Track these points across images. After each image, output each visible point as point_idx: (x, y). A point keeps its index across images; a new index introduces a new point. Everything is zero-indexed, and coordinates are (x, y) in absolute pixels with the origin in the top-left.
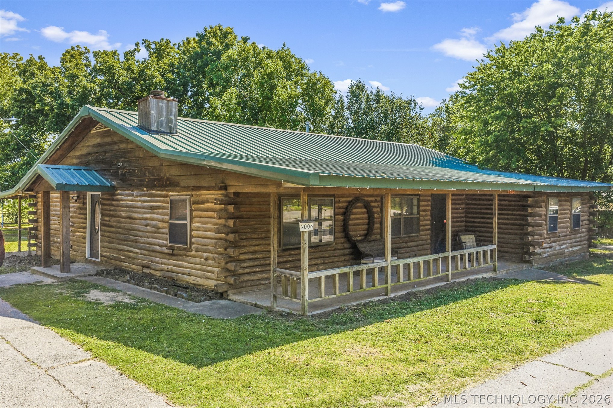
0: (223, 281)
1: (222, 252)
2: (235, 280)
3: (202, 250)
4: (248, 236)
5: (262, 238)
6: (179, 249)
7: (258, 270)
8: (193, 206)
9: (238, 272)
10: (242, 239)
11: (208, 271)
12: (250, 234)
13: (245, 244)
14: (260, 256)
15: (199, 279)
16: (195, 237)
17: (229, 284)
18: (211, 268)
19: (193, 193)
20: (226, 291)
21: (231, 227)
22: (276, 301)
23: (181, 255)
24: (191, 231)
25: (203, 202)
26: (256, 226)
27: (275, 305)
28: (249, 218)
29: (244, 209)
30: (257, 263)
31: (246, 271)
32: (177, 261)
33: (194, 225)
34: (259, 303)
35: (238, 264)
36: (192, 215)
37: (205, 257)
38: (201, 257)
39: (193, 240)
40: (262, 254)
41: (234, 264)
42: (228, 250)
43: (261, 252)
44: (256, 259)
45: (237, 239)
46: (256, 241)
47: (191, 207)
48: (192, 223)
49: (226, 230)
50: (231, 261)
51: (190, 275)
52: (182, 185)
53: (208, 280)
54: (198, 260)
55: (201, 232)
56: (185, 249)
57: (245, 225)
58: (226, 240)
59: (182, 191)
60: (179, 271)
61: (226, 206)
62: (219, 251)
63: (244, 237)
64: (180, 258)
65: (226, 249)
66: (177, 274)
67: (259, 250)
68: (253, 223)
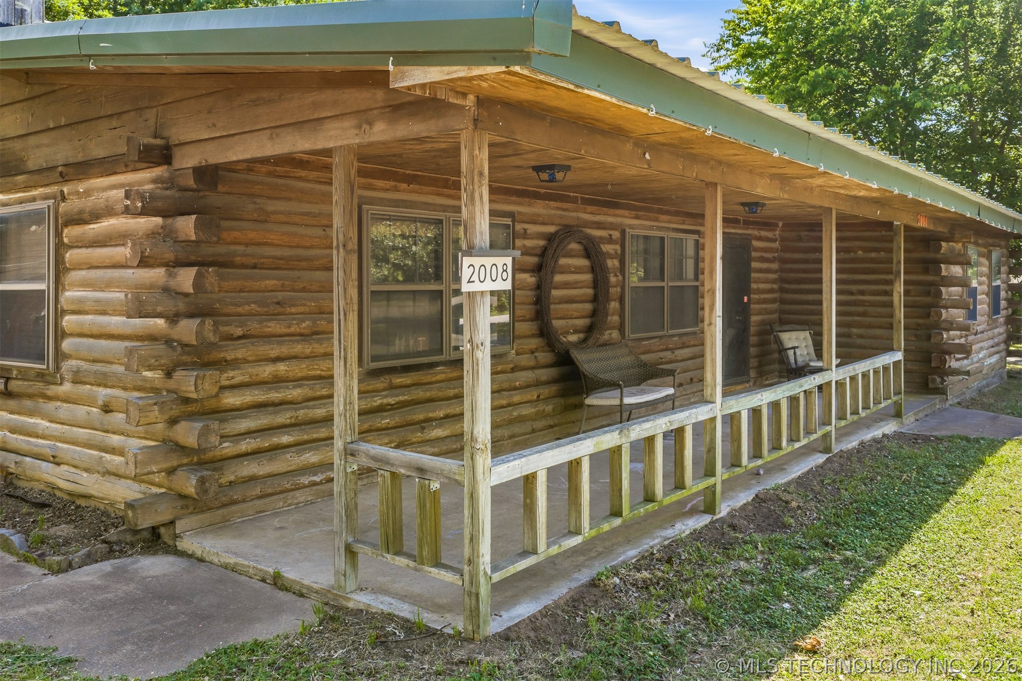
0: (160, 486)
1: (157, 384)
2: (202, 481)
3: (92, 380)
4: (254, 326)
5: (301, 335)
6: (24, 374)
7: (285, 439)
8: (66, 231)
9: (218, 453)
10: (231, 338)
11: (113, 451)
12: (260, 322)
13: (240, 354)
14: (295, 393)
15: (85, 475)
16: (71, 335)
17: (183, 497)
18: (122, 438)
19: (65, 190)
20: (172, 523)
21: (187, 295)
22: (354, 566)
23: (30, 396)
24: (60, 313)
25: (95, 216)
26: (280, 296)
27: (351, 585)
28: (254, 267)
29: (236, 234)
30: (283, 418)
31: (245, 446)
32: (19, 413)
33: (67, 294)
34: (290, 574)
35: (215, 425)
36: (64, 262)
37: (100, 403)
38: (89, 401)
39: (67, 345)
40: (300, 386)
41: (199, 425)
42: (178, 374)
43: (298, 381)
44: (282, 403)
45: (211, 337)
46: (280, 343)
47: (58, 234)
48: (64, 289)
49: (169, 305)
50: (191, 416)
51: (56, 461)
52: (31, 165)
53: (112, 478)
54: (81, 411)
55: (89, 317)
56: (41, 376)
57: (241, 291)
58: (168, 342)
59: (35, 187)
60: (25, 447)
61: (170, 221)
62: (145, 379)
63: (239, 332)
64: (28, 403)
65: (169, 374)
66: (19, 458)
67: (291, 375)
68: (270, 283)
